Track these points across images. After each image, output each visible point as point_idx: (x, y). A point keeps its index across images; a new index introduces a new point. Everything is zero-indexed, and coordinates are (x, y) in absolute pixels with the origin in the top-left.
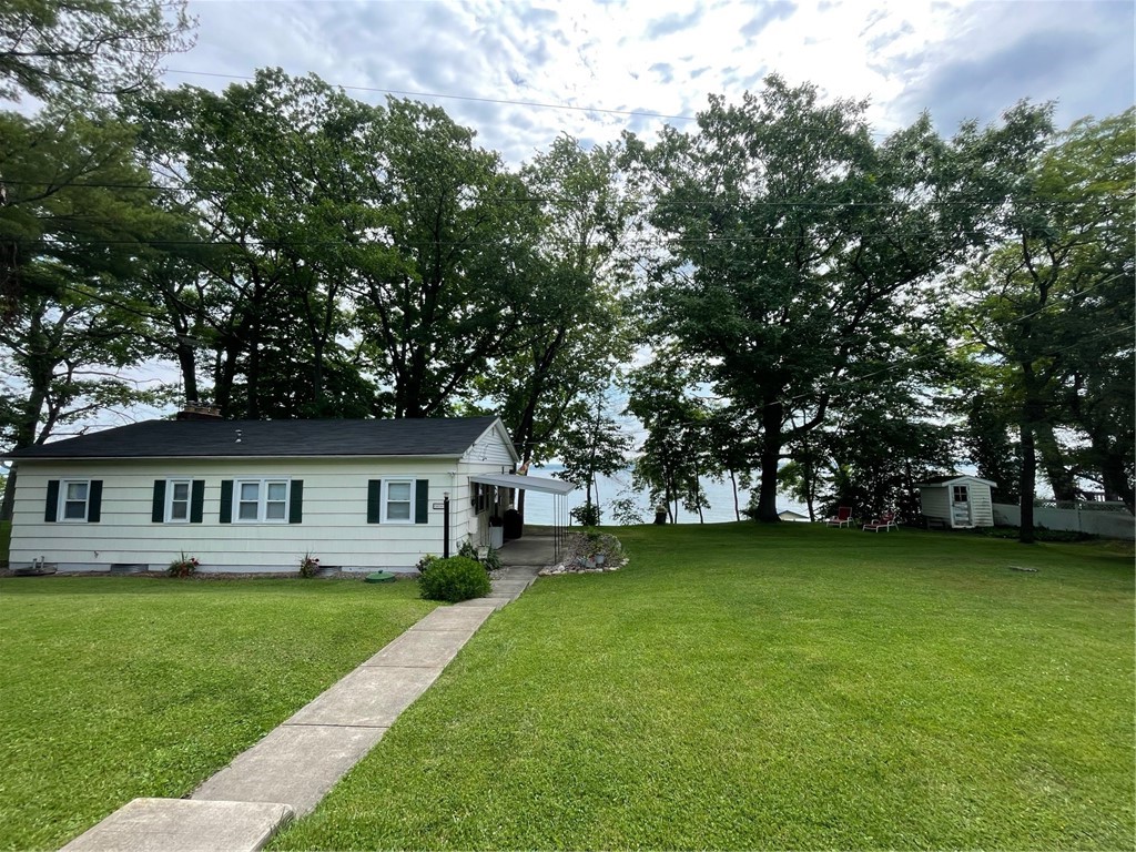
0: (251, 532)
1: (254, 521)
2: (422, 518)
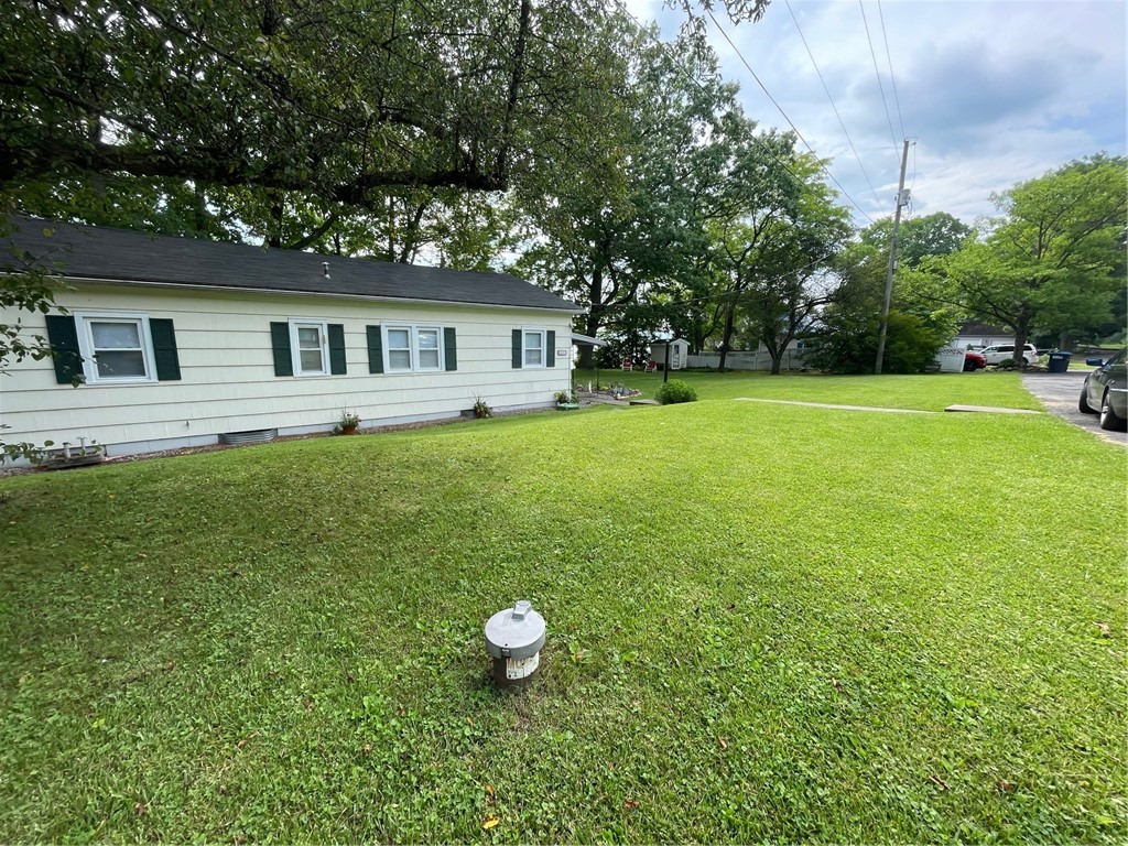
0: (407, 382)
1: (408, 371)
2: (551, 362)
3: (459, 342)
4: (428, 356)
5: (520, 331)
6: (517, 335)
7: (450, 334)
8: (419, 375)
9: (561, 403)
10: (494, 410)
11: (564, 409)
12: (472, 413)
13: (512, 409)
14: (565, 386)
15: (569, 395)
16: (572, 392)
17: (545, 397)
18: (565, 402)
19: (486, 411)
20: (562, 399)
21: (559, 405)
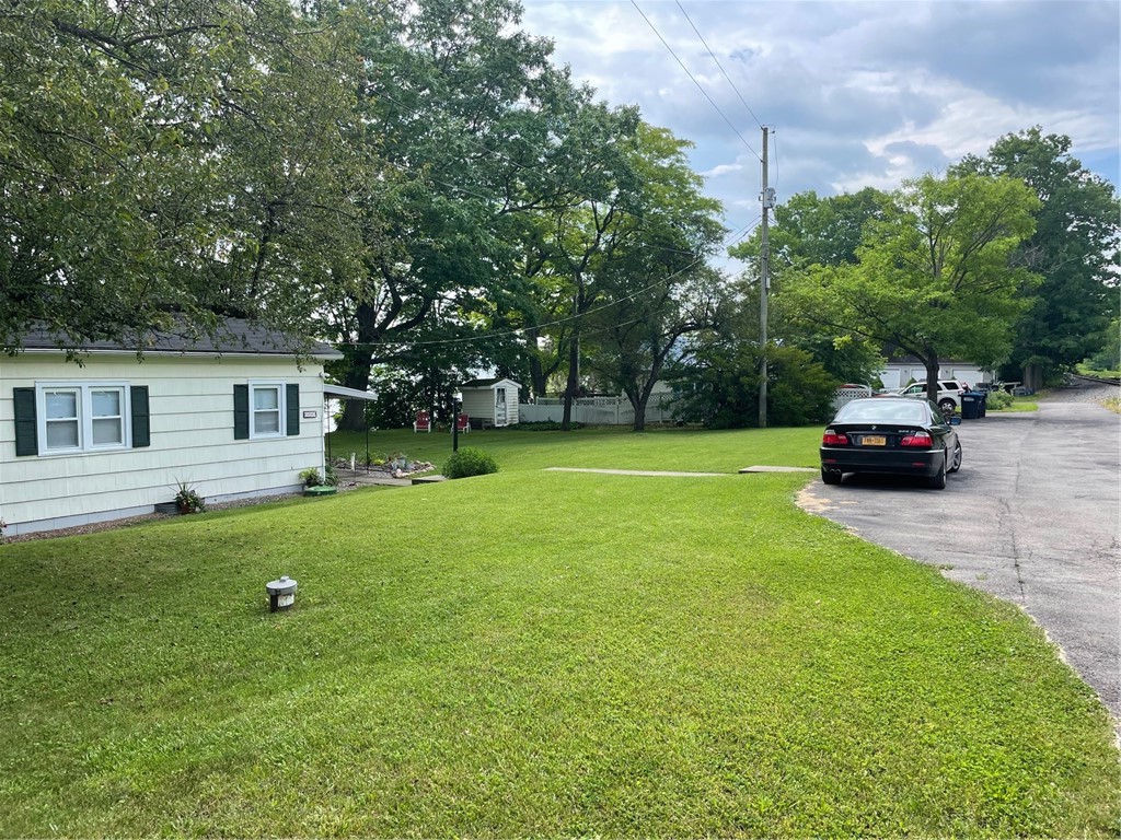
1: (74, 450)
2: (293, 429)
3: (154, 406)
4: (107, 428)
5: (246, 387)
6: (241, 392)
7: (140, 395)
8: (91, 455)
9: (310, 485)
10: (207, 502)
11: (314, 494)
12: (173, 507)
13: (235, 498)
14: (316, 461)
15: (322, 474)
16: (328, 470)
17: (284, 478)
18: (317, 484)
19: (197, 502)
20: (311, 480)
21: (307, 489)
